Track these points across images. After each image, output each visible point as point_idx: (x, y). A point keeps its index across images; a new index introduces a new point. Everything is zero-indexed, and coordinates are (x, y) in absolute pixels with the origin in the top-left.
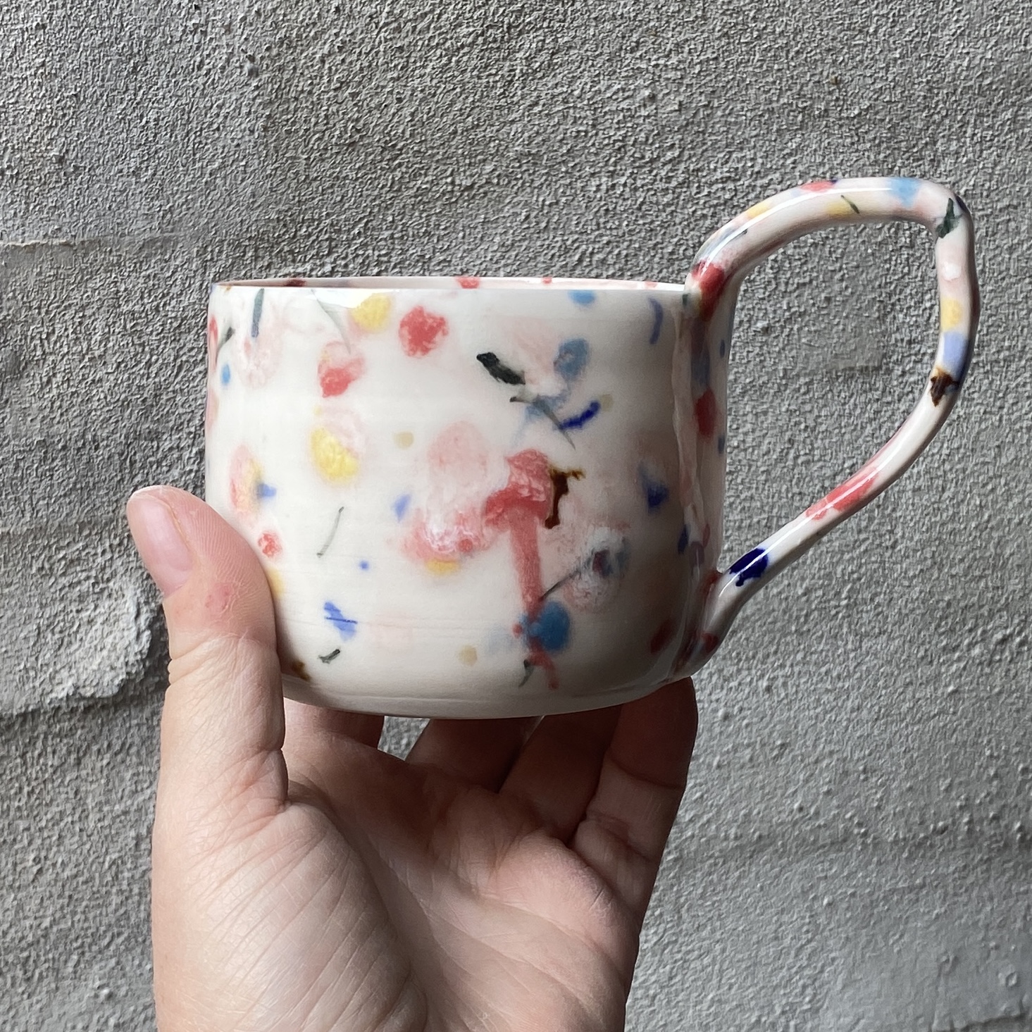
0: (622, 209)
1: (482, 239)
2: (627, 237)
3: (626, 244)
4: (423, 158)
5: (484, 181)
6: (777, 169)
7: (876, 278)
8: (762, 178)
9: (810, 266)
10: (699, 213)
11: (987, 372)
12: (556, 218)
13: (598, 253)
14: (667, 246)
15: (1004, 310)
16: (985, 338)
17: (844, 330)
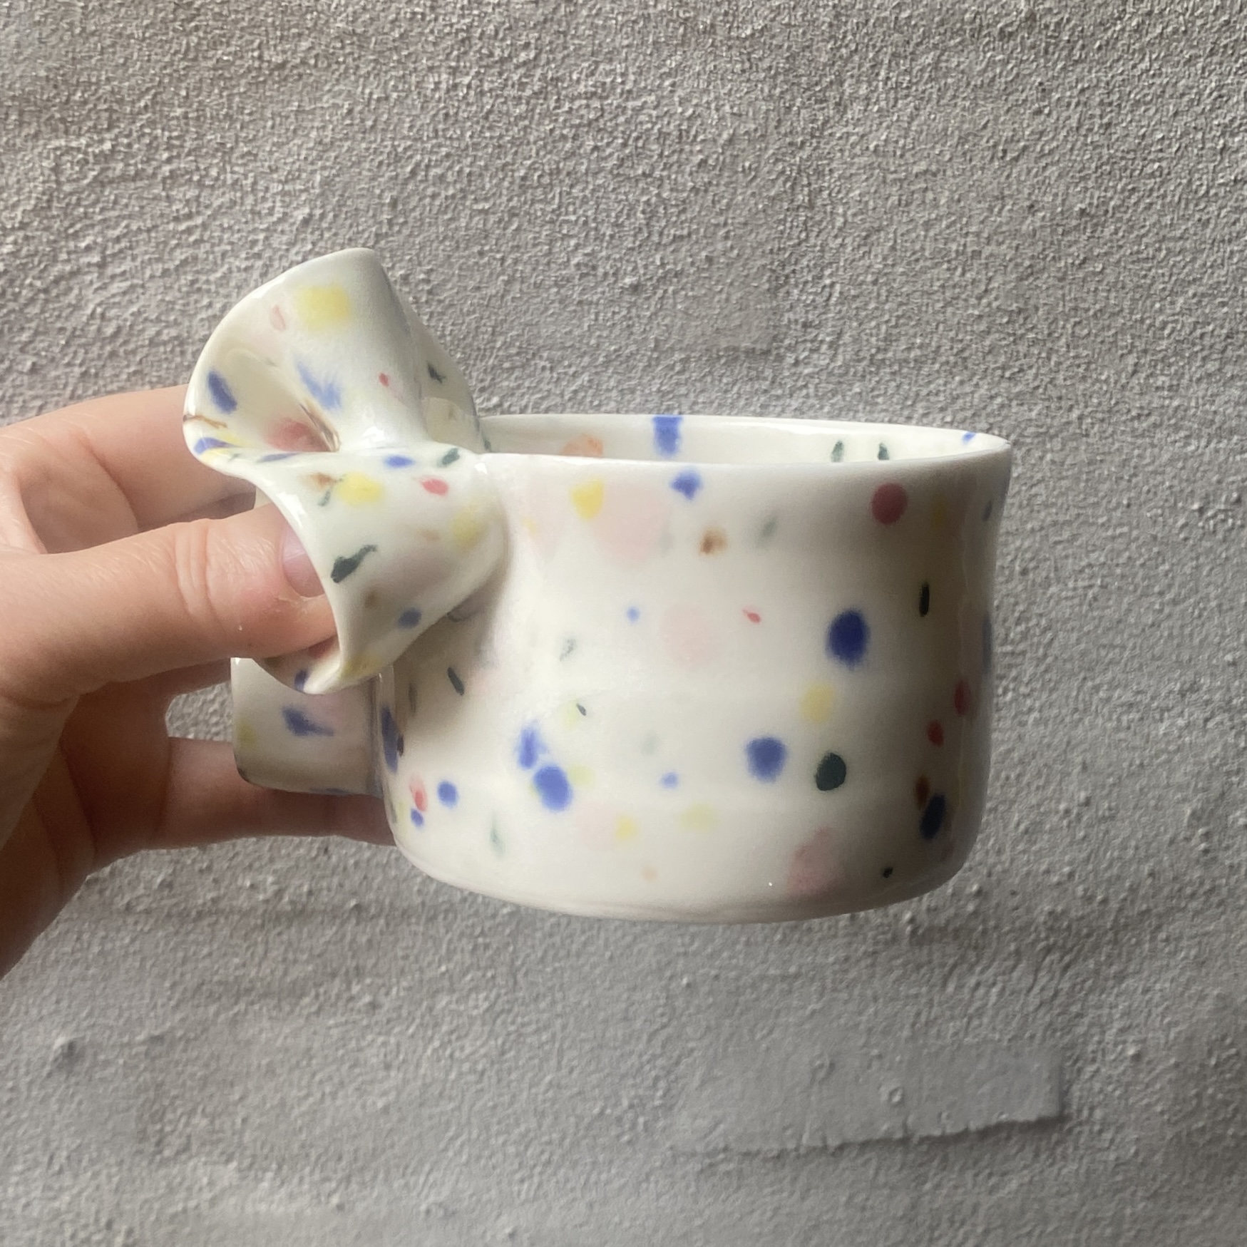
0: (466, 115)
1: (295, 131)
2: (470, 151)
3: (469, 160)
4: (225, 22)
5: (298, 61)
6: (652, 90)
7: (767, 241)
8: (634, 99)
9: (689, 216)
10: (557, 132)
11: (894, 373)
12: (386, 116)
13: (436, 166)
14: (518, 170)
15: (916, 299)
16: (895, 331)
17: (727, 300)
